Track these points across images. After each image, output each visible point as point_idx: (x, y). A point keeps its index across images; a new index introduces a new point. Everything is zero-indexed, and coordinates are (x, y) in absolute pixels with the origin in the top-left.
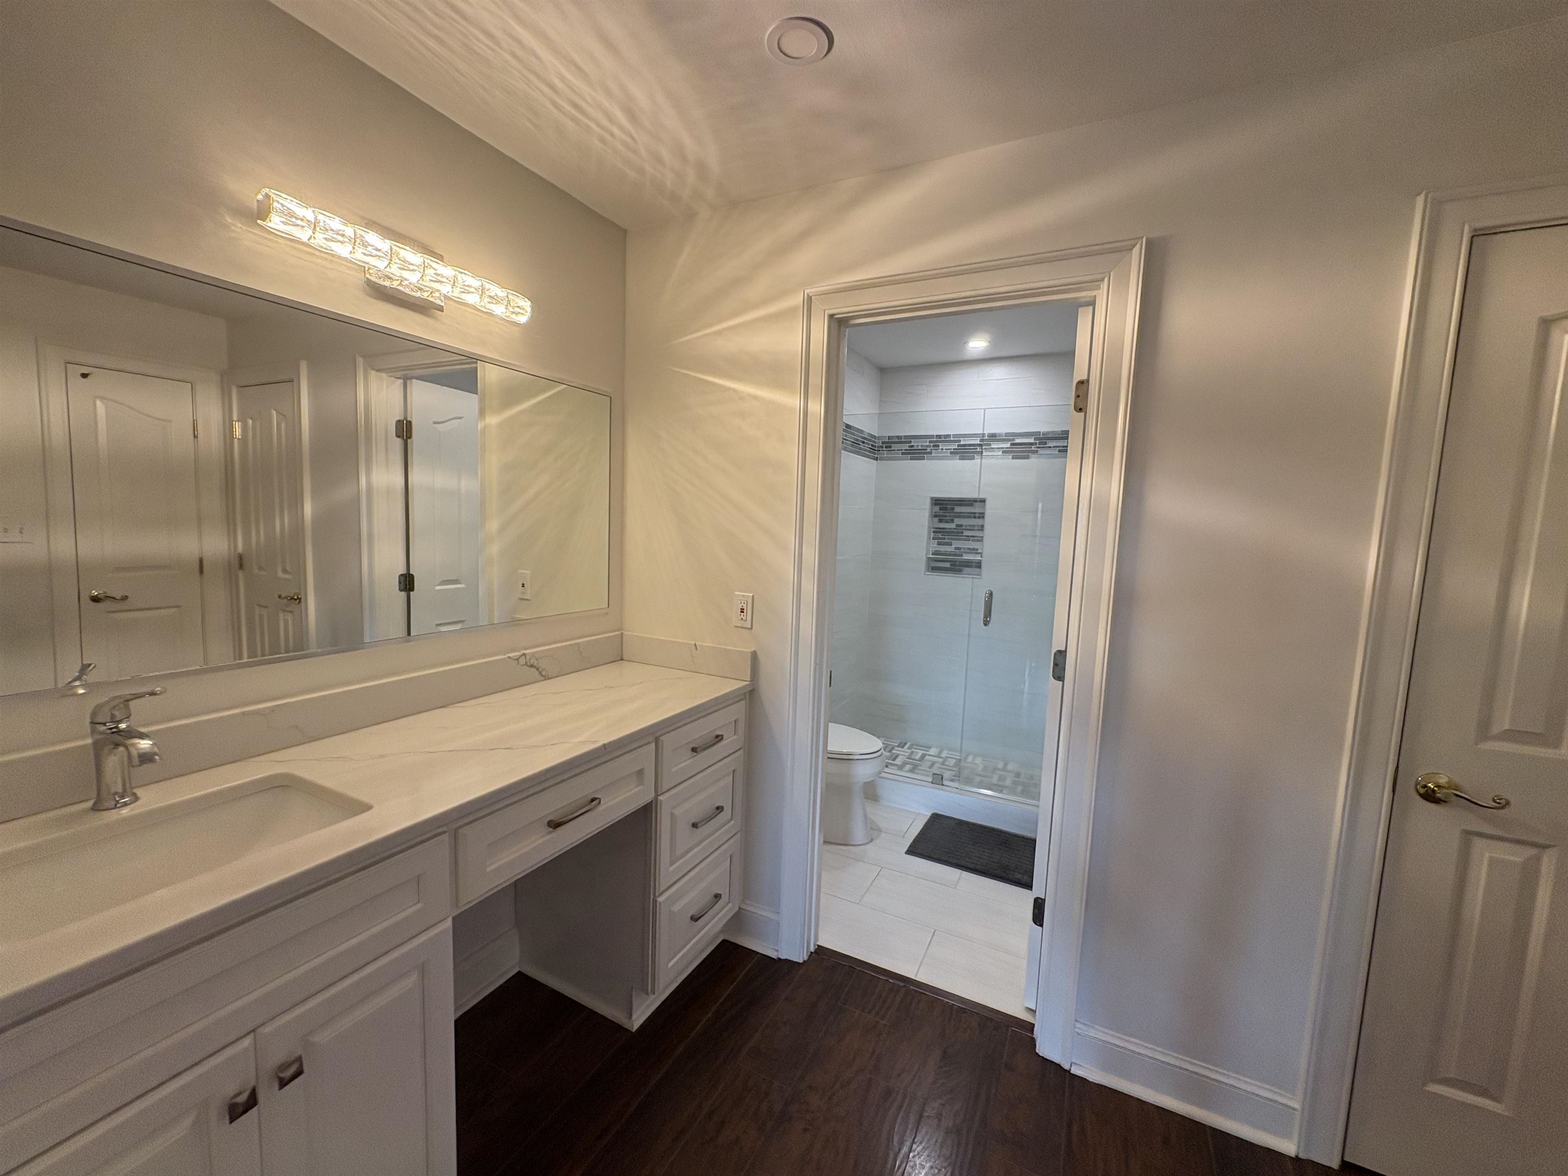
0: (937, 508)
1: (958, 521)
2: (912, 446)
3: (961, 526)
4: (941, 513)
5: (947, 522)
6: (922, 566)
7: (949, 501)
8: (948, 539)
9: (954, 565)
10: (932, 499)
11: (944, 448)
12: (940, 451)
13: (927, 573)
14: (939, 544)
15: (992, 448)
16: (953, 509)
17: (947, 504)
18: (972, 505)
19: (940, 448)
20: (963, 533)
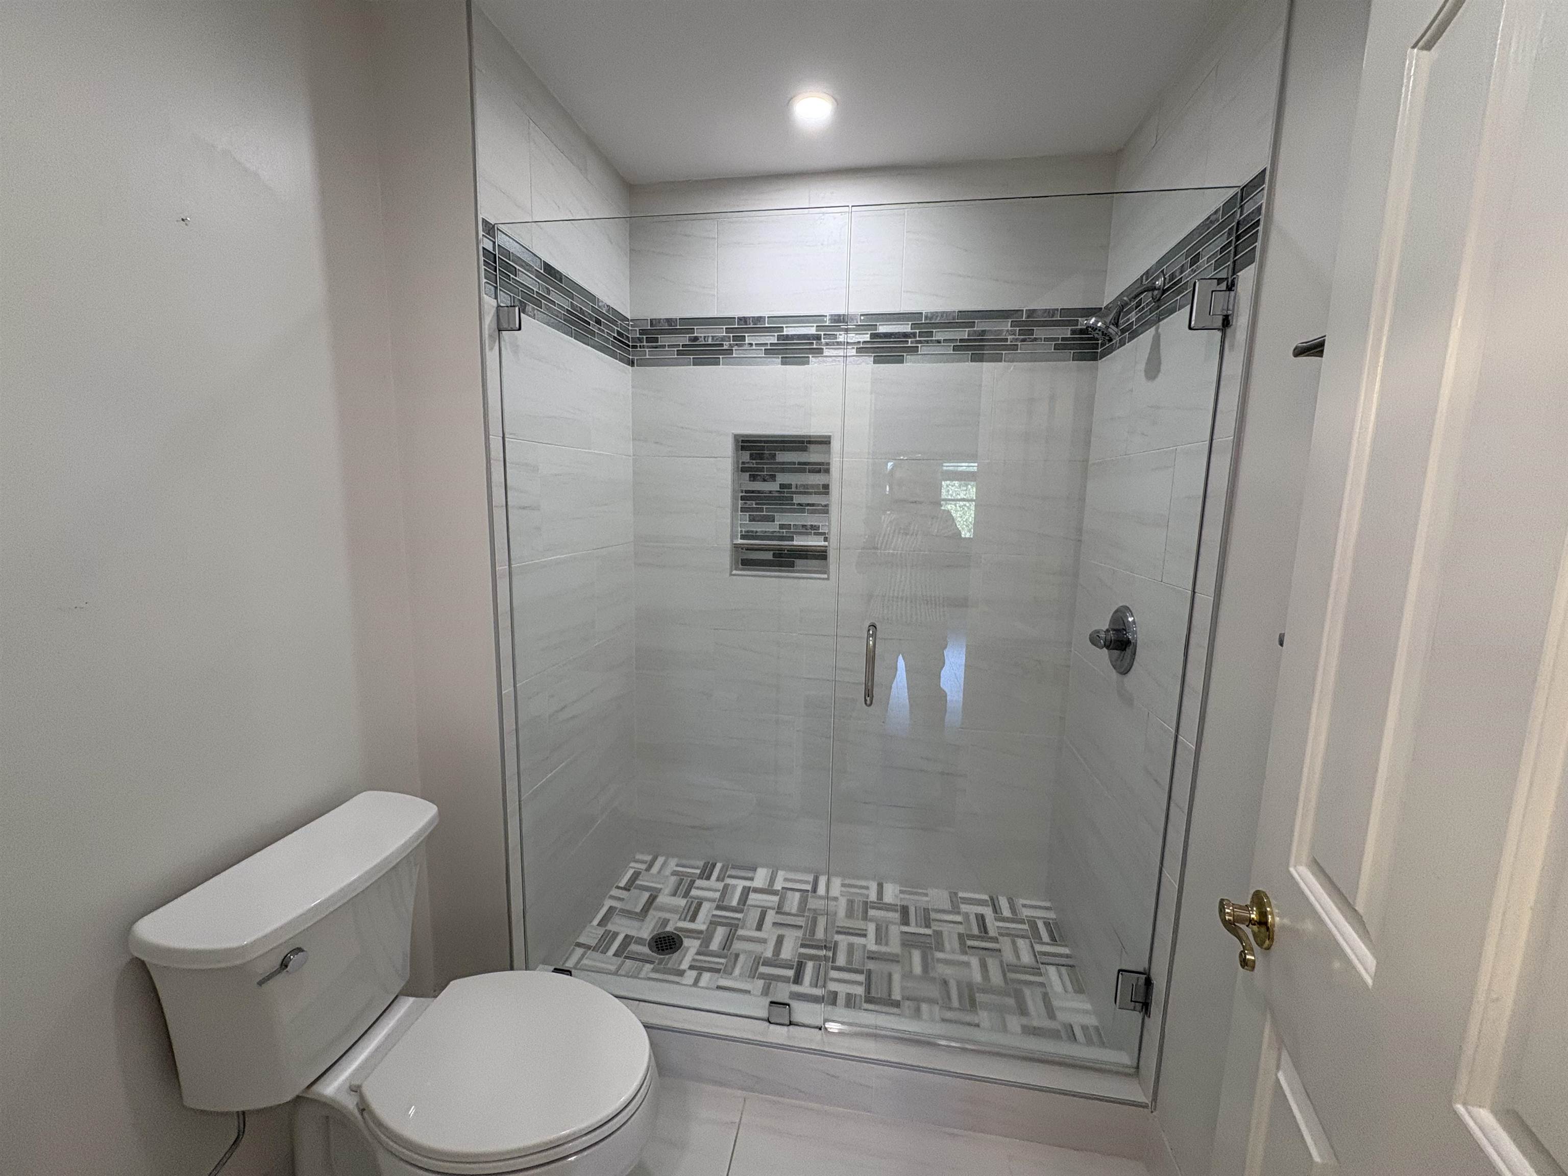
0: (746, 456)
1: (782, 478)
2: (696, 339)
3: (789, 486)
4: (753, 464)
5: (765, 480)
6: (725, 559)
7: (765, 442)
8: (768, 510)
9: (780, 556)
10: (736, 437)
11: (754, 343)
12: (746, 347)
13: (734, 572)
14: (752, 519)
15: (839, 343)
16: (774, 456)
17: (763, 448)
18: (805, 449)
19: (747, 342)
20: (792, 499)
